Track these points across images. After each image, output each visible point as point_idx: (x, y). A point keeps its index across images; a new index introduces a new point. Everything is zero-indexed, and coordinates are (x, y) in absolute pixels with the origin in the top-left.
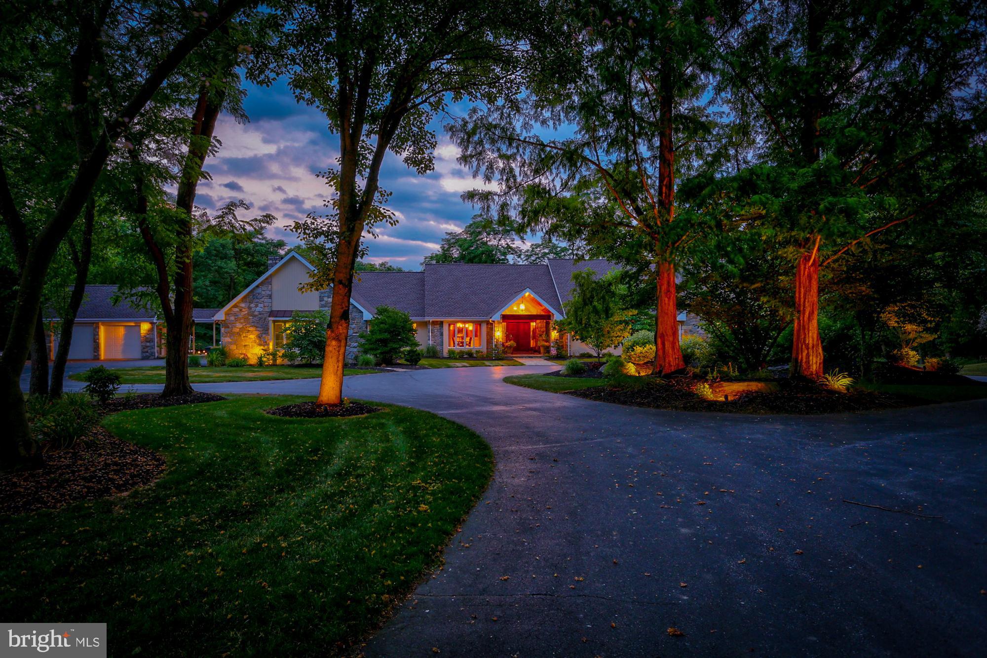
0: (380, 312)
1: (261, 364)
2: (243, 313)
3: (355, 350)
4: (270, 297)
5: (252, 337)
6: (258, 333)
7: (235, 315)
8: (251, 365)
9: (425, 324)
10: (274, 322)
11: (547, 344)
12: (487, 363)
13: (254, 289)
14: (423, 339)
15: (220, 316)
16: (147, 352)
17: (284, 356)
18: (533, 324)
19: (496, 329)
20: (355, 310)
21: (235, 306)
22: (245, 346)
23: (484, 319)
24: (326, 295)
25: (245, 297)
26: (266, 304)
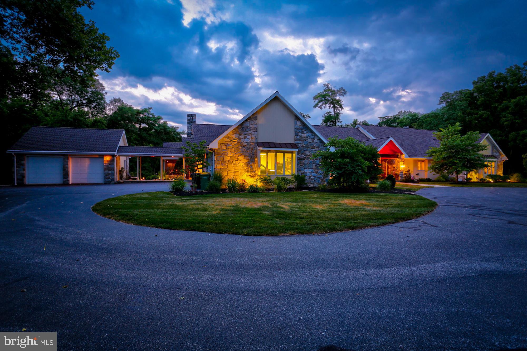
2: (233, 144)
4: (256, 130)
6: (246, 161)
7: (227, 144)
15: (215, 145)
16: (109, 178)
20: (321, 144)
21: (227, 137)
24: (301, 131)
26: (253, 136)
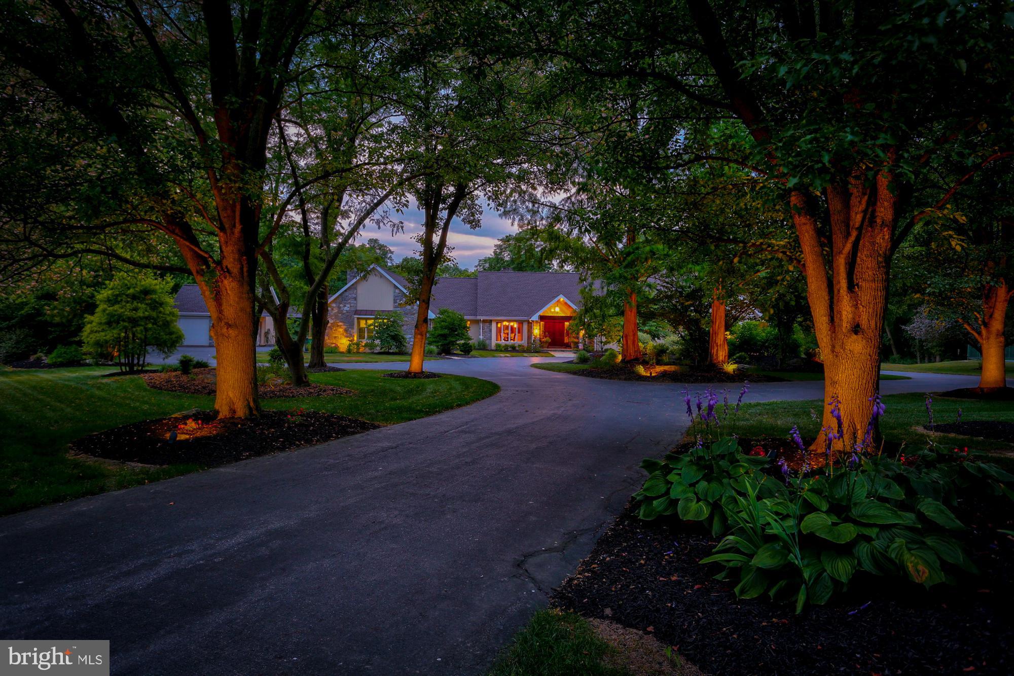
0: (442, 313)
1: (349, 351)
2: (334, 312)
4: (355, 299)
5: (341, 330)
6: (345, 327)
8: (342, 352)
9: (477, 322)
10: (358, 319)
11: (576, 340)
12: (525, 354)
13: (343, 293)
14: (475, 335)
17: (366, 345)
18: (567, 324)
19: (535, 327)
22: (335, 337)
23: (526, 318)
24: (399, 298)
25: (335, 299)
26: (352, 305)
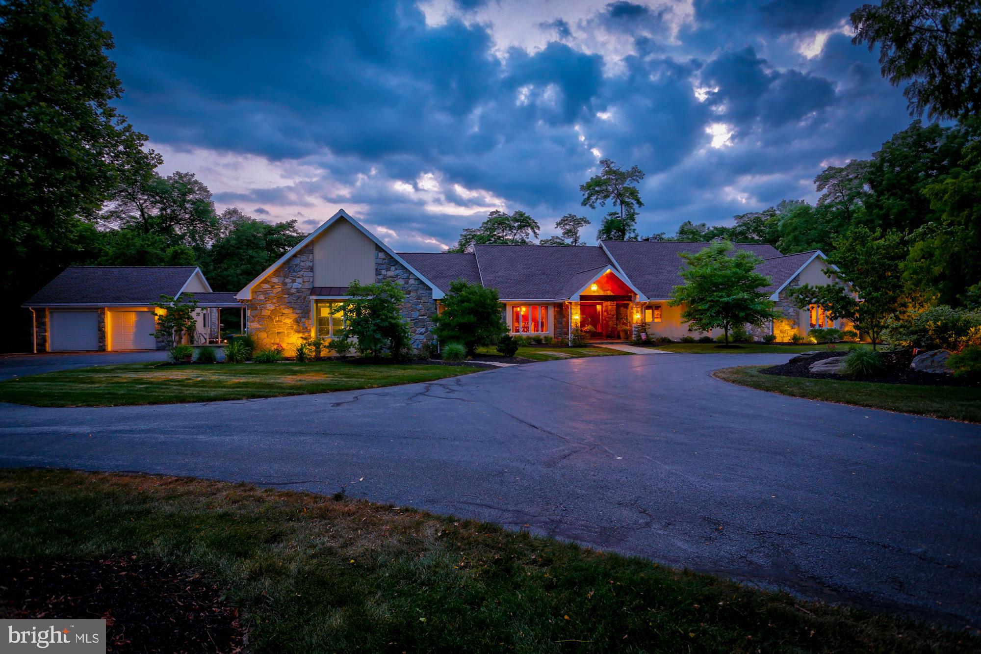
0: (457, 289)
1: (301, 357)
2: (275, 291)
3: (422, 337)
4: (311, 269)
5: (288, 321)
6: (295, 316)
7: (265, 293)
8: (287, 359)
10: (317, 301)
15: (245, 294)
16: (163, 341)
17: (332, 346)
18: (599, 307)
19: (573, 311)
20: (421, 286)
21: (266, 281)
22: (279, 333)
23: (556, 301)
24: (385, 267)
25: (278, 270)
26: (306, 279)
